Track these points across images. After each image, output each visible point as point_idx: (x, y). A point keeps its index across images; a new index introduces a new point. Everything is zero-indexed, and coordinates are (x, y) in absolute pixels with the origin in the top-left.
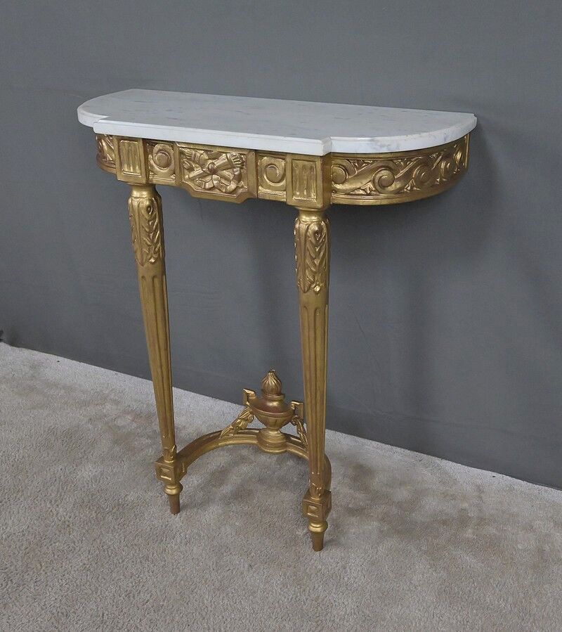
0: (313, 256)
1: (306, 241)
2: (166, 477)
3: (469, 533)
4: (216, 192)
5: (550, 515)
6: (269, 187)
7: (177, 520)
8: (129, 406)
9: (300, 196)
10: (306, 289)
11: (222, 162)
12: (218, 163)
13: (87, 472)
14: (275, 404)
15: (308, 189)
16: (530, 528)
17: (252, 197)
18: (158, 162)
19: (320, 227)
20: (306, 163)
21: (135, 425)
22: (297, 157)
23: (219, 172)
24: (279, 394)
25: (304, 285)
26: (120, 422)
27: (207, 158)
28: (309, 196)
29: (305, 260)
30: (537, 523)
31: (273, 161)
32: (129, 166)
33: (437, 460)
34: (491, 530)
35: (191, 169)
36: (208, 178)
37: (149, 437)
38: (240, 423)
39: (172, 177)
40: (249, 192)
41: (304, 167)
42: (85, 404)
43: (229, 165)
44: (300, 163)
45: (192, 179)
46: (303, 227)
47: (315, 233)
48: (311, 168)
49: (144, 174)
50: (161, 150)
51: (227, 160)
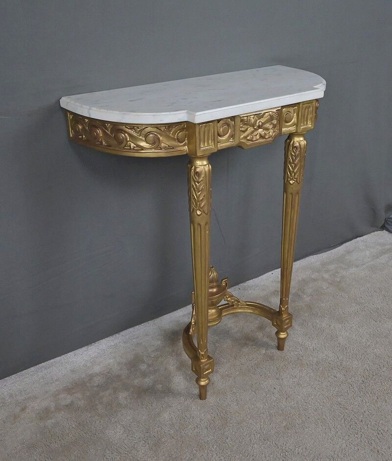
4: (261, 140)
6: (286, 126)
9: (303, 126)
11: (265, 119)
12: (262, 120)
15: (307, 120)
18: (222, 134)
23: (263, 126)
27: (257, 119)
28: (307, 124)
31: (288, 110)
32: (204, 142)
35: (246, 130)
36: (256, 133)
39: (230, 140)
41: (306, 108)
43: (271, 119)
44: (305, 106)
45: (245, 138)
48: (310, 107)
49: (216, 145)
50: (223, 124)
51: (269, 117)
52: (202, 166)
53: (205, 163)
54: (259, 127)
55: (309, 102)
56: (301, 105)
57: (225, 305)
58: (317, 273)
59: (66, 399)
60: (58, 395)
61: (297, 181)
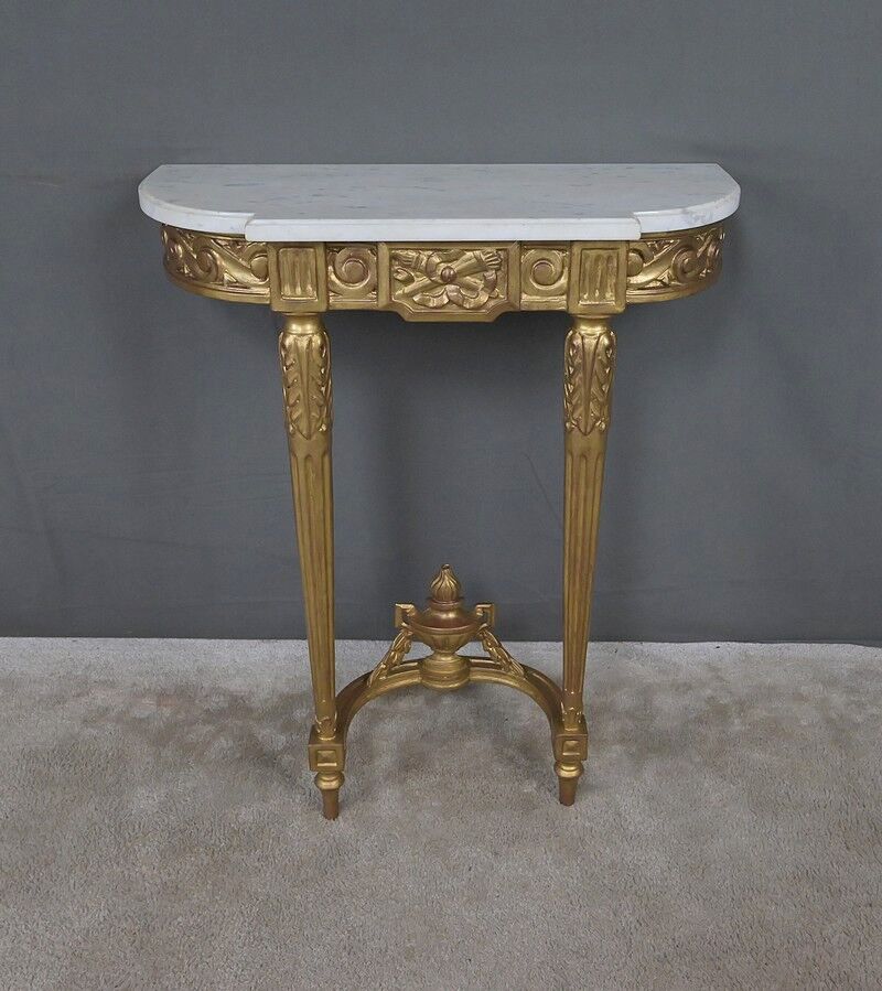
0: (602, 381)
1: (594, 359)
2: (326, 764)
3: (737, 725)
4: (453, 309)
5: (811, 676)
6: (538, 292)
7: (342, 826)
8: (135, 684)
9: (589, 299)
10: (588, 430)
11: (464, 265)
12: (456, 266)
13: (144, 801)
14: (451, 615)
15: (603, 289)
16: (799, 698)
17: (512, 309)
18: (345, 277)
19: (609, 337)
20: (601, 252)
21: (167, 712)
22: (589, 246)
23: (459, 279)
24: (458, 599)
25: (587, 423)
26: (137, 713)
27: (438, 261)
28: (602, 297)
29: (590, 388)
30: (804, 689)
31: (545, 254)
32: (294, 286)
33: (637, 645)
34: (759, 713)
35: (409, 280)
36: (439, 291)
37: (205, 722)
38: (394, 657)
39: (370, 295)
40: (509, 304)
41: (598, 258)
42: (60, 700)
43: (479, 268)
44: (593, 253)
45: (410, 296)
46: (590, 342)
47: (607, 348)
48: (609, 259)
49: (324, 297)
50: (350, 257)
51: (474, 260)
52: (302, 335)
53: (309, 328)
54: (448, 280)
55: (606, 246)
56: (576, 249)
57: (484, 658)
58: (820, 686)
59: (147, 708)
60: (143, 696)
61: (577, 426)
